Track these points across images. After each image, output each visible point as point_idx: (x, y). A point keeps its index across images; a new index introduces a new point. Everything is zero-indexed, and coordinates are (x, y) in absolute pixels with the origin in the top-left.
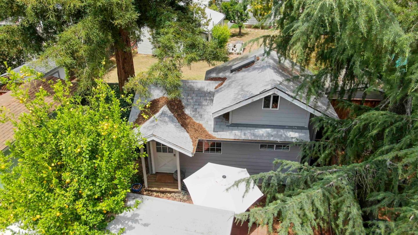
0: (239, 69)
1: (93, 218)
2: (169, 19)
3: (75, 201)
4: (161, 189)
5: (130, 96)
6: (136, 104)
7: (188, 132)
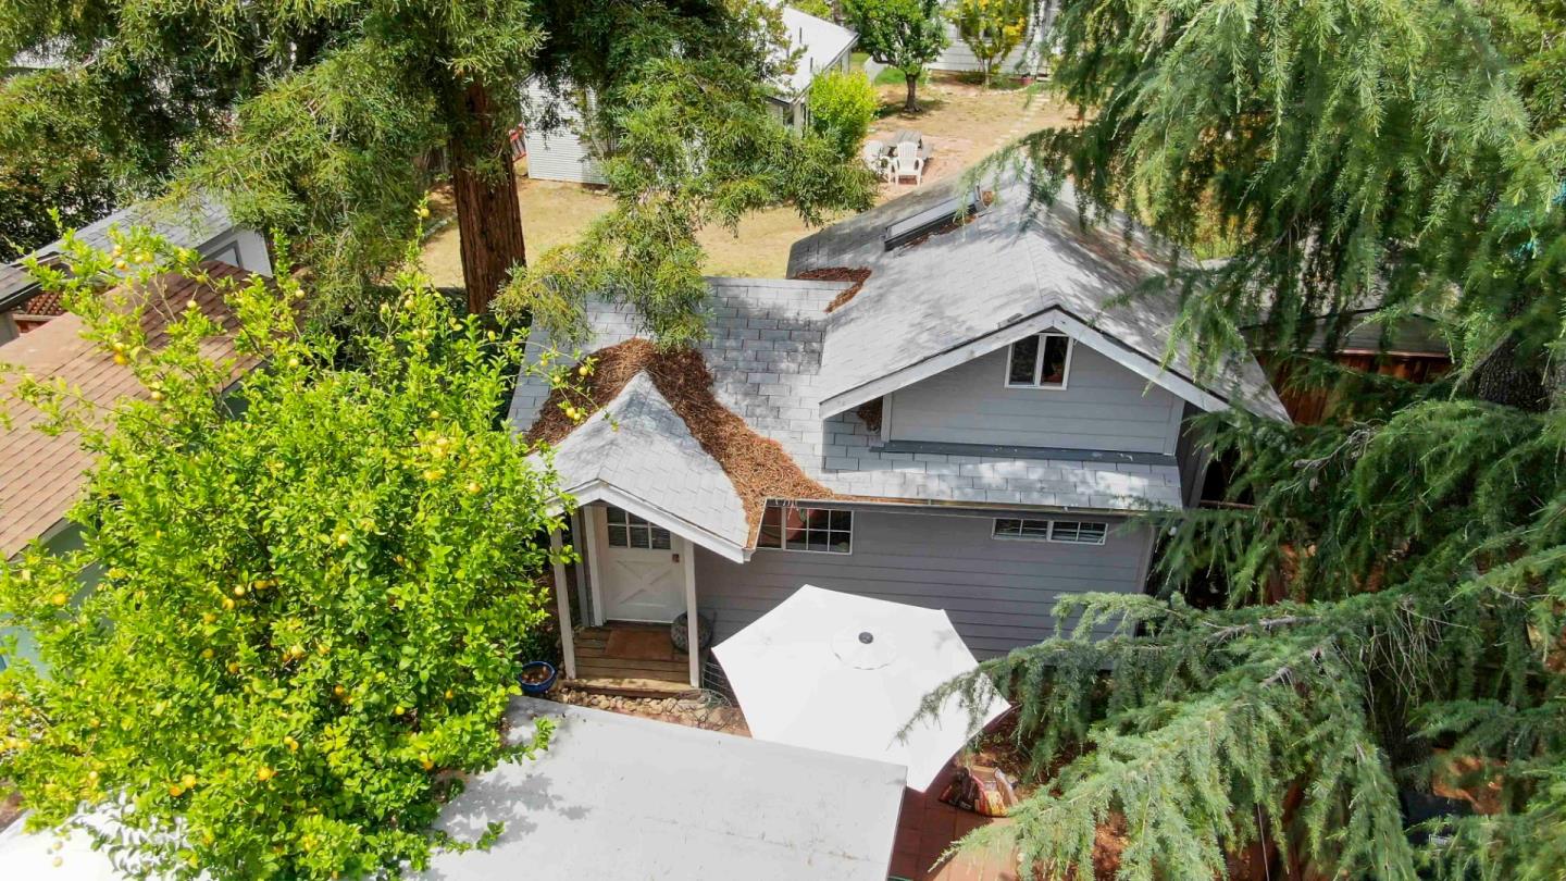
0: (916, 237)
1: (387, 785)
2: (656, 48)
3: (318, 724)
4: (626, 684)
5: (517, 334)
6: (539, 367)
7: (728, 473)
